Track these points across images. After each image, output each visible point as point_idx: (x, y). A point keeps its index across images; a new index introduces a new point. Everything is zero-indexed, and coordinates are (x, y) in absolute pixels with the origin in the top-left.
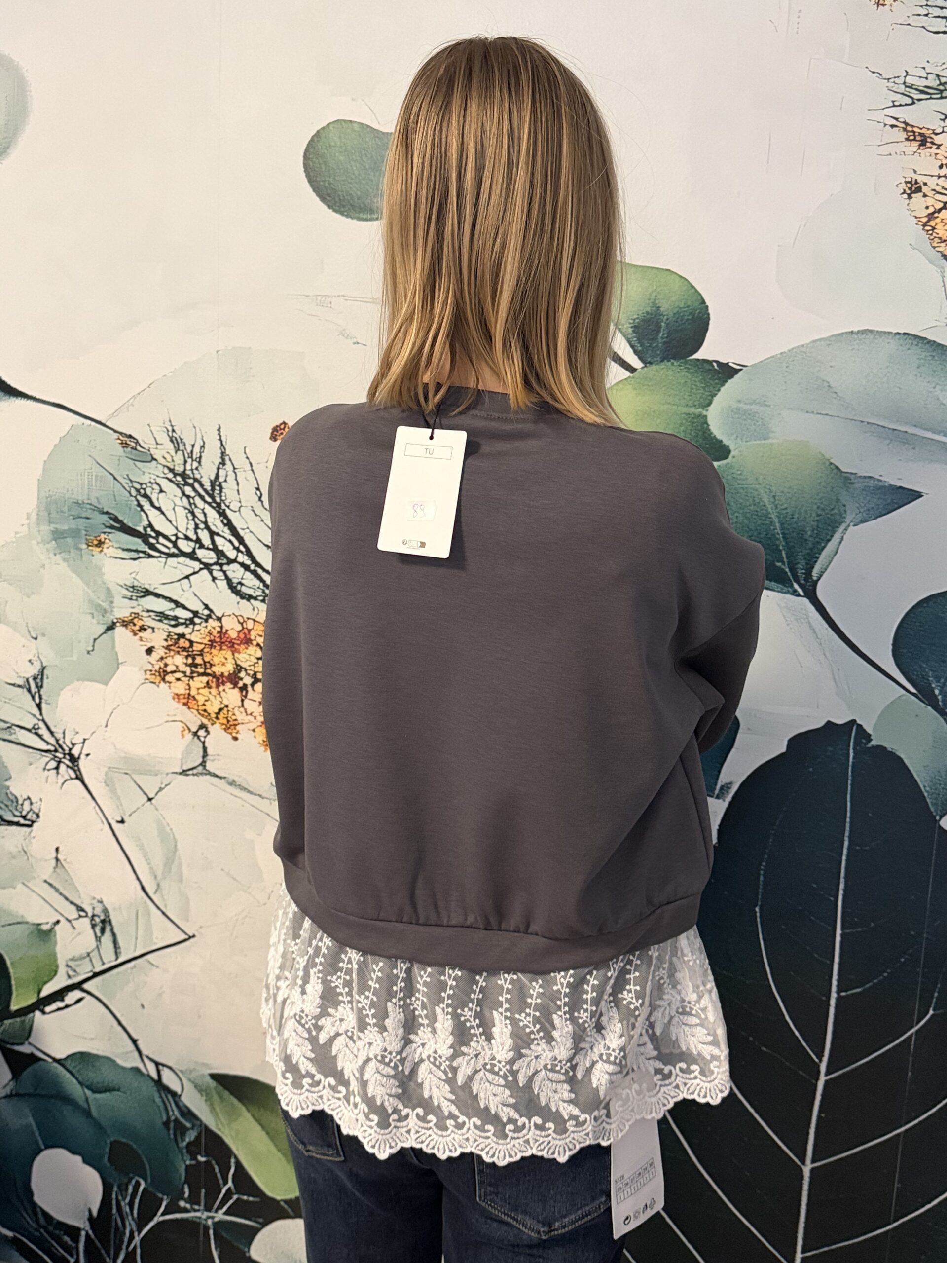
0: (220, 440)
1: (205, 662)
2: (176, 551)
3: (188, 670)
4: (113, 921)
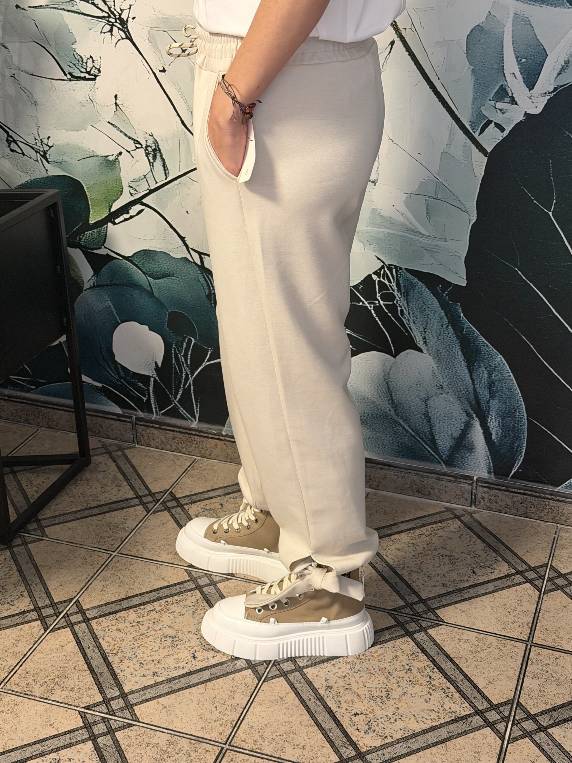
4: (161, 149)
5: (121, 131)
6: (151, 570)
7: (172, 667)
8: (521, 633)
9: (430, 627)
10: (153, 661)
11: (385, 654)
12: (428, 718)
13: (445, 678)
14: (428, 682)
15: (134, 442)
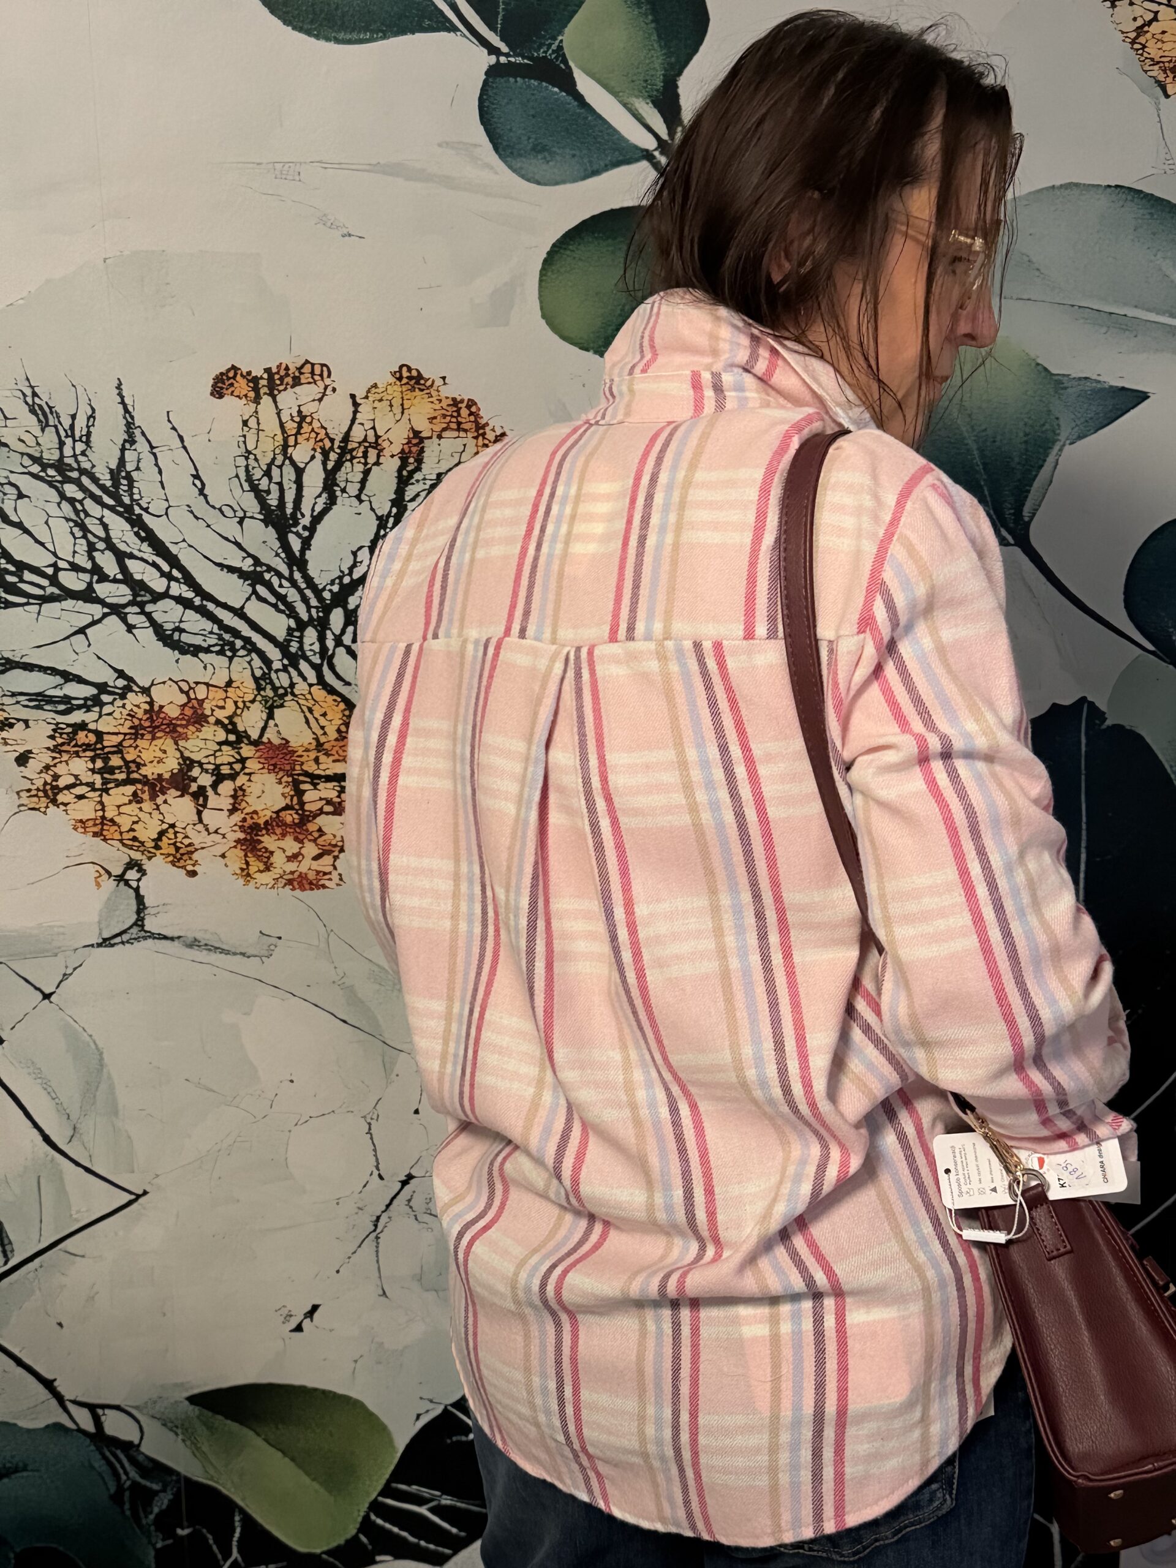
0: (123, 403)
1: (127, 763)
2: (56, 591)
3: (98, 780)
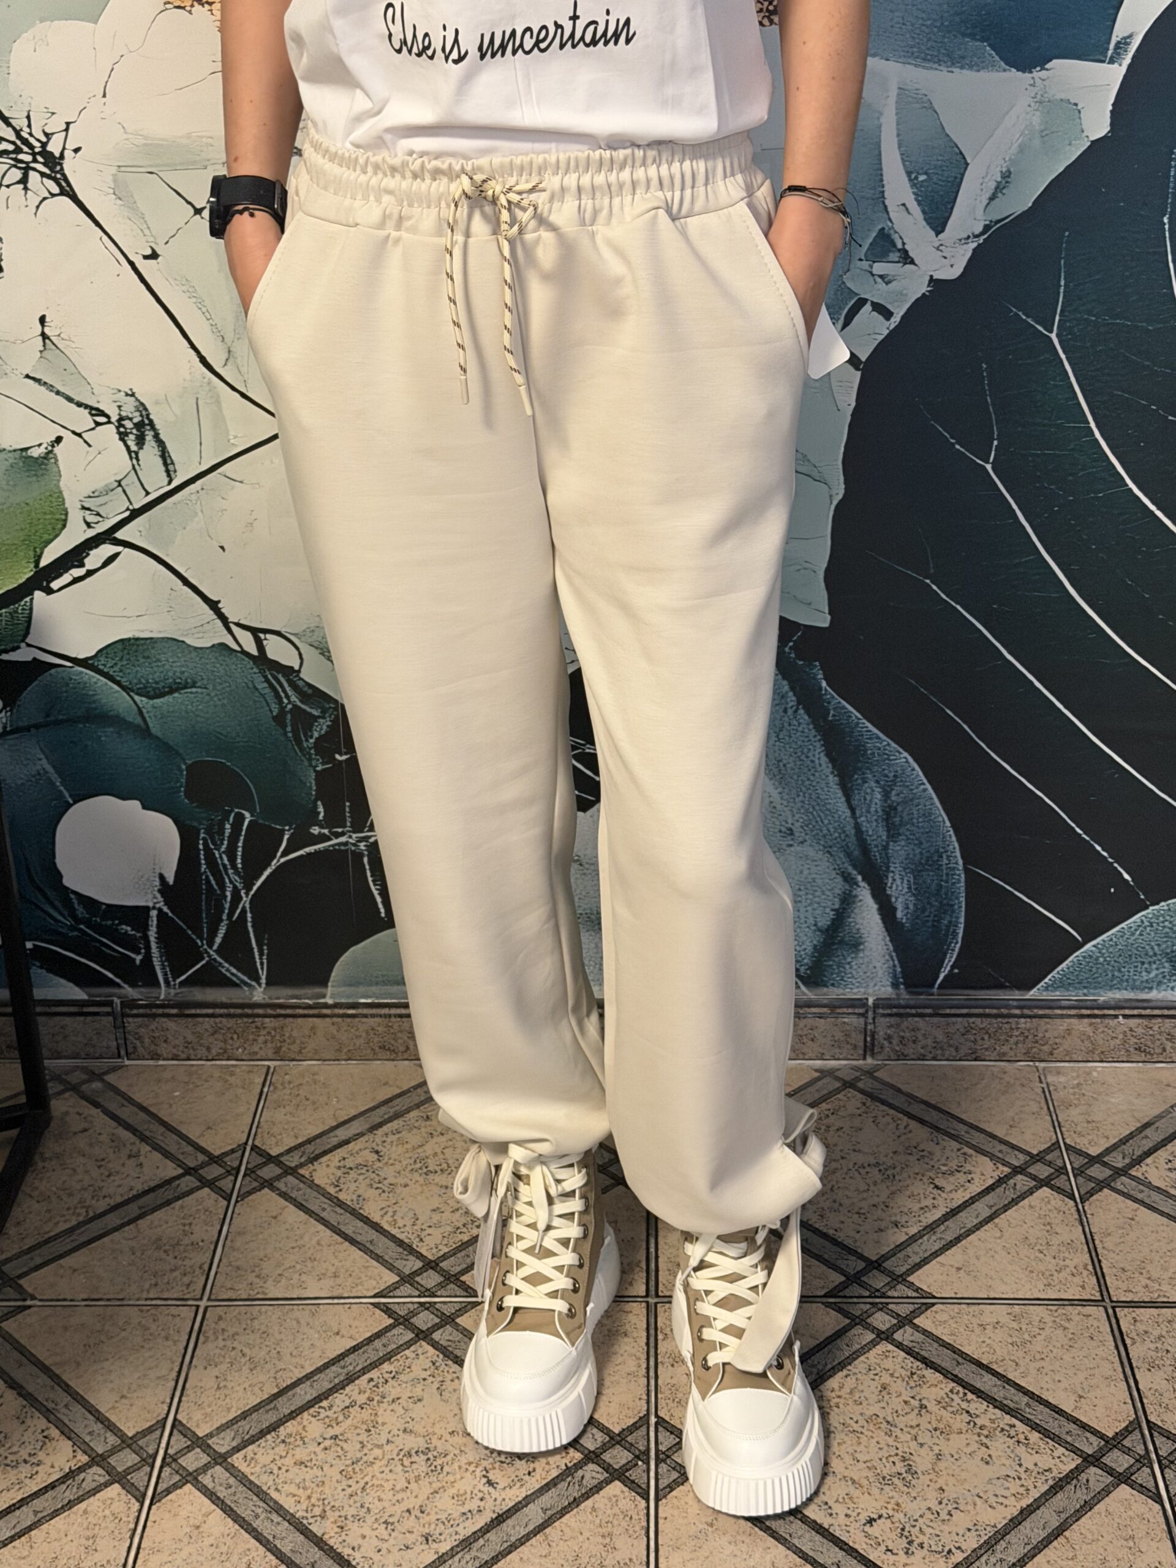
4: (156, 421)
5: (58, 393)
6: (302, 1321)
7: (456, 1515)
8: (1083, 1287)
9: (916, 1313)
10: (408, 1511)
11: (860, 1387)
12: (1007, 1493)
13: (995, 1407)
14: (969, 1423)
15: (119, 1056)
